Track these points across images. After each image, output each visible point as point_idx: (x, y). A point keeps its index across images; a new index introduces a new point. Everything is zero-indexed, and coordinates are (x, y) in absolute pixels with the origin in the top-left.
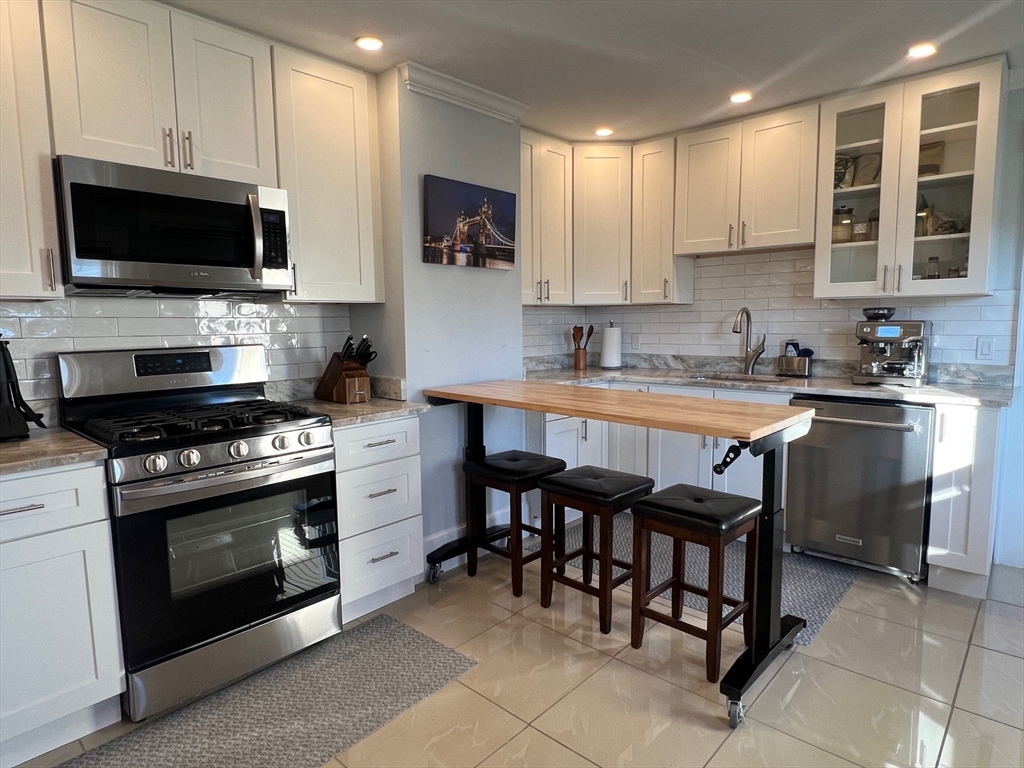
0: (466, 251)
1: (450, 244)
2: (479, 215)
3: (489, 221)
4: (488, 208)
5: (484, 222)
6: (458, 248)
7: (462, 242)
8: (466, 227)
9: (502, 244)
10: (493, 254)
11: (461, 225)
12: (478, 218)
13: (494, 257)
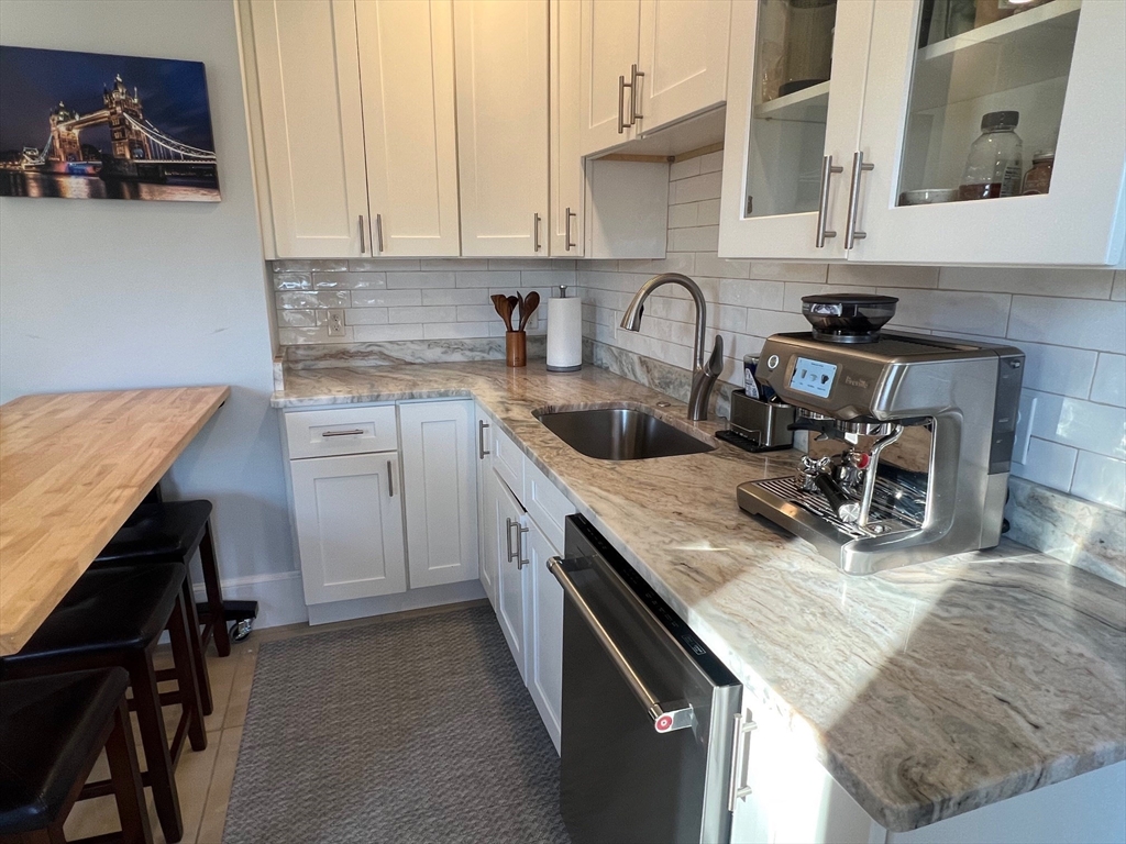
0: (82, 173)
1: (41, 161)
2: (106, 107)
3: (135, 116)
4: (130, 94)
5: (123, 120)
6: (62, 168)
7: (70, 157)
8: (76, 132)
9: (177, 156)
10: (158, 176)
11: (62, 128)
12: (106, 113)
13: (163, 181)
